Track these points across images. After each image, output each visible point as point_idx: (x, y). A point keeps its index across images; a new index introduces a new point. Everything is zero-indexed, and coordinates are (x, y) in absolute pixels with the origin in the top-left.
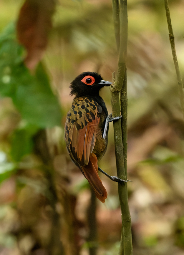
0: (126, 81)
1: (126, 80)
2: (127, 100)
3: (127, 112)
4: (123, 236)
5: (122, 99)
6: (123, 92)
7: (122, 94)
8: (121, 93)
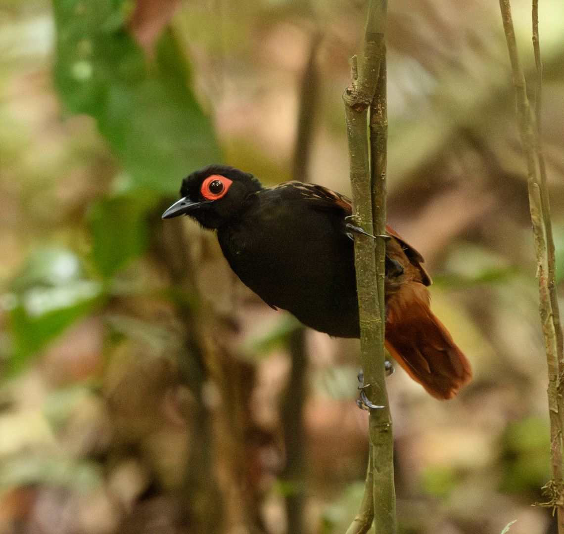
0: (386, 78)
1: (385, 76)
2: (387, 126)
3: (385, 157)
4: (372, 468)
5: (373, 125)
6: (376, 106)
7: (374, 112)
8: (372, 110)
